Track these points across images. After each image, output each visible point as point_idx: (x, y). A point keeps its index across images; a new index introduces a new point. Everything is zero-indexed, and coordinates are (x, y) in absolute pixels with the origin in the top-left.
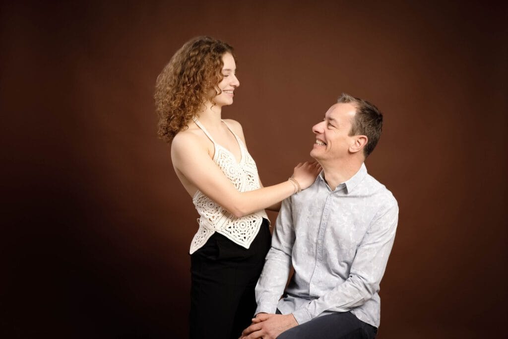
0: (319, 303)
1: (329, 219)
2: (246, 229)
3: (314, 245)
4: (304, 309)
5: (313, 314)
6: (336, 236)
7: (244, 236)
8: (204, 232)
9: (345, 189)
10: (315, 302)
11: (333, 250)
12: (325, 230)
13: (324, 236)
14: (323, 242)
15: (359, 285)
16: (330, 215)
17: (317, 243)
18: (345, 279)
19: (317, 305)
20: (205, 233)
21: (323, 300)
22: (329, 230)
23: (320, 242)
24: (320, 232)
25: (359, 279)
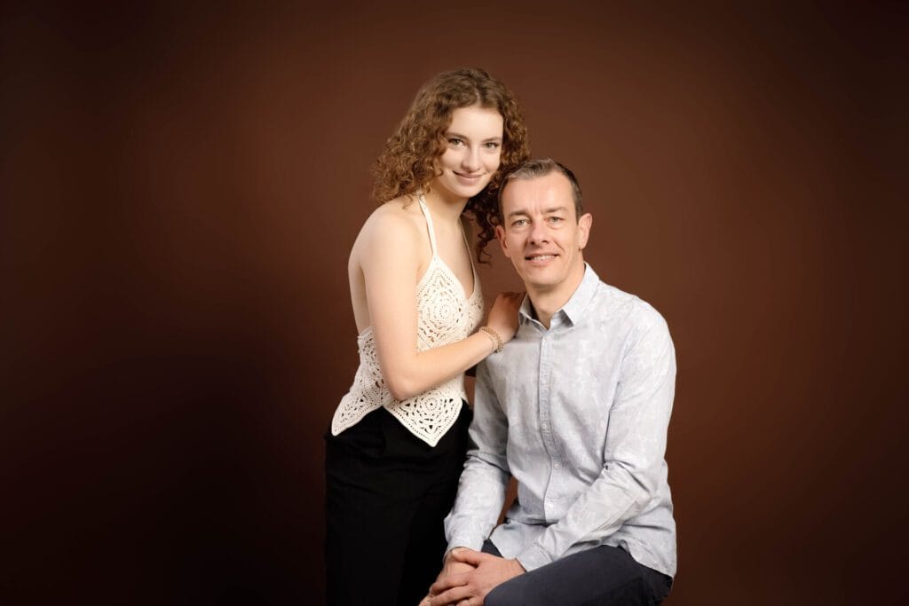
0: (560, 532)
1: (551, 380)
2: (436, 412)
3: (538, 435)
4: (536, 548)
5: (552, 553)
6: (569, 407)
7: (430, 423)
8: (362, 401)
9: (566, 321)
10: (552, 532)
11: (571, 432)
12: (549, 401)
13: (549, 414)
14: (550, 423)
15: (622, 478)
16: (551, 373)
17: (541, 430)
18: (595, 476)
19: (557, 536)
20: (362, 404)
21: (566, 523)
22: (555, 399)
23: (545, 426)
24: (541, 408)
25: (620, 468)
